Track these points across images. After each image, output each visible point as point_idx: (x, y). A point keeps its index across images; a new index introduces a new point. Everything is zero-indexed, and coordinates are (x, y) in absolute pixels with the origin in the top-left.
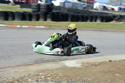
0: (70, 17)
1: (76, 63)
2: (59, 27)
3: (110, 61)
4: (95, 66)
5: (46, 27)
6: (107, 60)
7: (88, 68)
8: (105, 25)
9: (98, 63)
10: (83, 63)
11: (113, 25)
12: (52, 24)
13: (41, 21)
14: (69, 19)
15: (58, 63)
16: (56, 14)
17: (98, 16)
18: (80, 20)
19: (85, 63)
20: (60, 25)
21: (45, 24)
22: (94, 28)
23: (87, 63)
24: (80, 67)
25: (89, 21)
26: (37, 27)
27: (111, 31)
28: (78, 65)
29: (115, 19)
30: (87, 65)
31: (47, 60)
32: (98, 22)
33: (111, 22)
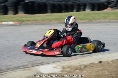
0: (49, 7)
1: (54, 67)
2: (34, 22)
3: (100, 62)
4: (79, 69)
5: (16, 23)
6: (96, 62)
7: (70, 73)
8: (96, 14)
9: (83, 66)
10: (63, 67)
11: (107, 13)
12: (24, 19)
13: (10, 15)
14: (49, 10)
15: (29, 69)
16: (30, 4)
17: (87, 4)
18: (64, 11)
19: (66, 67)
20: (36, 18)
21: (15, 19)
22: (81, 19)
23: (69, 67)
24: (60, 73)
25: (75, 11)
26: (4, 23)
27: (104, 22)
28: (57, 71)
29: (110, 6)
30: (69, 69)
31: (15, 67)
32: (88, 11)
33: (105, 11)
